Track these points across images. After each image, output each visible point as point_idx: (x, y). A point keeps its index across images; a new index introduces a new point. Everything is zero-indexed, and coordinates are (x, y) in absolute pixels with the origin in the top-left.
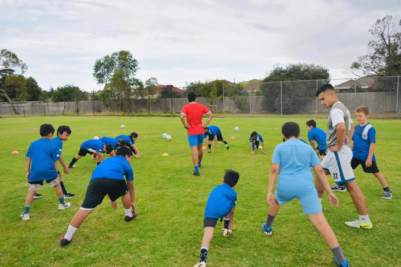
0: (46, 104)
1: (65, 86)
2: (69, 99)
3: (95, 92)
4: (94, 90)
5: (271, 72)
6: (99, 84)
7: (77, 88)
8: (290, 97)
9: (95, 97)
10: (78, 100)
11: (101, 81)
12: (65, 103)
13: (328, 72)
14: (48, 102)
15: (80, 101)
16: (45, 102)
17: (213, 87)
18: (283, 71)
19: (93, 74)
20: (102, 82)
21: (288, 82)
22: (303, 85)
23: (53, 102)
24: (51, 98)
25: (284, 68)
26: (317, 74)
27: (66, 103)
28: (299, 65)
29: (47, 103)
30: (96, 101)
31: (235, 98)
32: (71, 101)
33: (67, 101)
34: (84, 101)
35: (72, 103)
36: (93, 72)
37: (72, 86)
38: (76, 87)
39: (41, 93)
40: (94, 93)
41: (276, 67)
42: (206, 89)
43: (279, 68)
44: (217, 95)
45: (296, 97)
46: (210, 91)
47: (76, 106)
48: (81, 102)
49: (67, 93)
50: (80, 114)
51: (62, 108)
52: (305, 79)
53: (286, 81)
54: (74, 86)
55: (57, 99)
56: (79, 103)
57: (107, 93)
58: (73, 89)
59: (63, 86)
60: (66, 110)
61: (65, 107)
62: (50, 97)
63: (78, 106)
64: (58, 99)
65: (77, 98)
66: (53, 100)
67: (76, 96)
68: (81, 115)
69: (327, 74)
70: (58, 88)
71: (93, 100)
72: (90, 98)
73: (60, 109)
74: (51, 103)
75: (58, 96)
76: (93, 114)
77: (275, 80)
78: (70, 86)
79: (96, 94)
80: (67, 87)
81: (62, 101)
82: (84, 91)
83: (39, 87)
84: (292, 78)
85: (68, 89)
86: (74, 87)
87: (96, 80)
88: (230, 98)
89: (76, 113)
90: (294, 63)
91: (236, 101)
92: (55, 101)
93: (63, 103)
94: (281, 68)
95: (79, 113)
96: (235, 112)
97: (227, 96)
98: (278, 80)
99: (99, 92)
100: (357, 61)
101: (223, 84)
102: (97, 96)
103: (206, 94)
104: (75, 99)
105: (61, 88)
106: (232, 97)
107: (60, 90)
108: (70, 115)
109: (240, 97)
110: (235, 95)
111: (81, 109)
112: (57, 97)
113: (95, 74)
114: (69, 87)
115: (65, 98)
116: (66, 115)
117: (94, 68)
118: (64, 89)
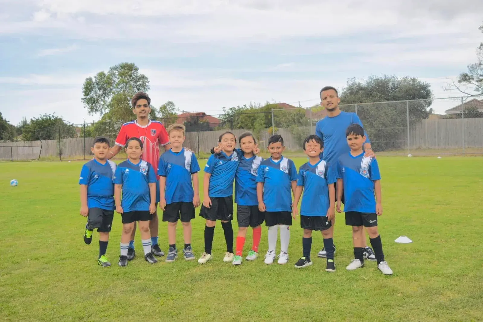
0: (13, 144)
1: (42, 116)
2: (48, 137)
3: (86, 126)
4: (84, 122)
5: (345, 90)
6: (91, 113)
7: (61, 120)
8: (373, 126)
9: (86, 132)
10: (61, 138)
11: (93, 109)
12: (41, 142)
13: (429, 88)
14: (17, 141)
15: (64, 138)
16: (13, 141)
17: (259, 115)
18: (361, 89)
19: (83, 99)
20: (96, 110)
21: (368, 104)
22: (392, 108)
23: (24, 141)
24: (21, 135)
25: (364, 83)
26: (411, 92)
27: (43, 141)
28: (385, 79)
29: (15, 143)
30: (87, 138)
31: (293, 130)
32: (50, 139)
33: (44, 139)
34: (70, 138)
35: (52, 143)
36: (82, 95)
37: (53, 116)
38: (58, 118)
39: (7, 128)
40: (84, 126)
41: (350, 83)
42: (250, 117)
43: (357, 84)
44: (265, 126)
45: (381, 126)
46: (255, 119)
47: (58, 147)
48: (65, 140)
49: (45, 127)
50: (64, 158)
51: (37, 150)
52: (394, 99)
53: (366, 102)
54: (55, 116)
55: (30, 137)
56: (62, 141)
57: (103, 127)
58: (54, 122)
59: (39, 116)
60: (43, 152)
61: (41, 147)
62: (19, 135)
63: (61, 147)
64: (32, 136)
65: (60, 135)
66: (25, 139)
67: (58, 131)
68: (64, 160)
69: (428, 91)
70: (32, 120)
71: (82, 137)
72: (79, 135)
73: (34, 152)
74: (22, 143)
75: (32, 132)
76: (82, 158)
77: (349, 102)
78: (49, 117)
79: (88, 129)
80: (45, 117)
81: (38, 139)
82: (71, 124)
83: (4, 119)
84: (375, 99)
85: (46, 121)
86: (56, 119)
87: (86, 108)
88: (285, 129)
89: (59, 157)
90: (378, 77)
91: (294, 134)
92: (27, 140)
93: (38, 142)
94: (359, 84)
95: (62, 157)
96: (293, 151)
97: (281, 127)
98: (353, 101)
99: (93, 124)
100: (467, 71)
101: (272, 109)
102: (89, 131)
103: (250, 125)
104: (57, 135)
105: (35, 120)
106: (289, 129)
107: (34, 124)
108: (49, 160)
109: (300, 128)
110: (293, 125)
111: (66, 151)
112: (30, 133)
113: (85, 98)
114: (47, 119)
115: (42, 136)
116: (44, 160)
117: (84, 90)
118: (40, 121)
